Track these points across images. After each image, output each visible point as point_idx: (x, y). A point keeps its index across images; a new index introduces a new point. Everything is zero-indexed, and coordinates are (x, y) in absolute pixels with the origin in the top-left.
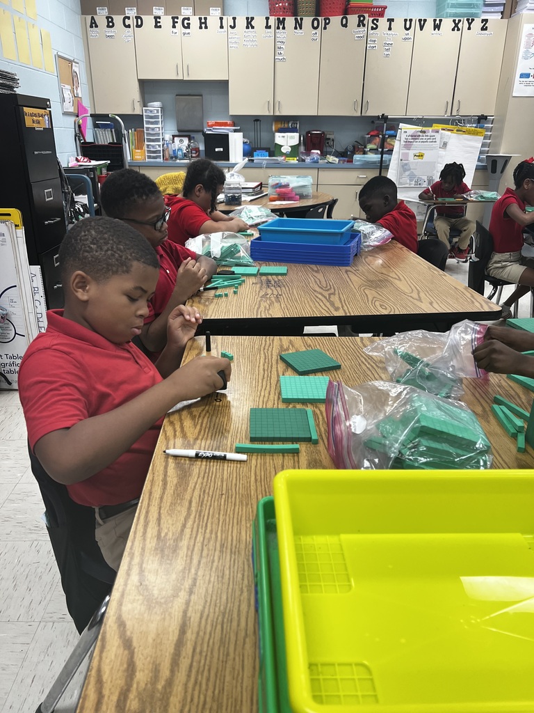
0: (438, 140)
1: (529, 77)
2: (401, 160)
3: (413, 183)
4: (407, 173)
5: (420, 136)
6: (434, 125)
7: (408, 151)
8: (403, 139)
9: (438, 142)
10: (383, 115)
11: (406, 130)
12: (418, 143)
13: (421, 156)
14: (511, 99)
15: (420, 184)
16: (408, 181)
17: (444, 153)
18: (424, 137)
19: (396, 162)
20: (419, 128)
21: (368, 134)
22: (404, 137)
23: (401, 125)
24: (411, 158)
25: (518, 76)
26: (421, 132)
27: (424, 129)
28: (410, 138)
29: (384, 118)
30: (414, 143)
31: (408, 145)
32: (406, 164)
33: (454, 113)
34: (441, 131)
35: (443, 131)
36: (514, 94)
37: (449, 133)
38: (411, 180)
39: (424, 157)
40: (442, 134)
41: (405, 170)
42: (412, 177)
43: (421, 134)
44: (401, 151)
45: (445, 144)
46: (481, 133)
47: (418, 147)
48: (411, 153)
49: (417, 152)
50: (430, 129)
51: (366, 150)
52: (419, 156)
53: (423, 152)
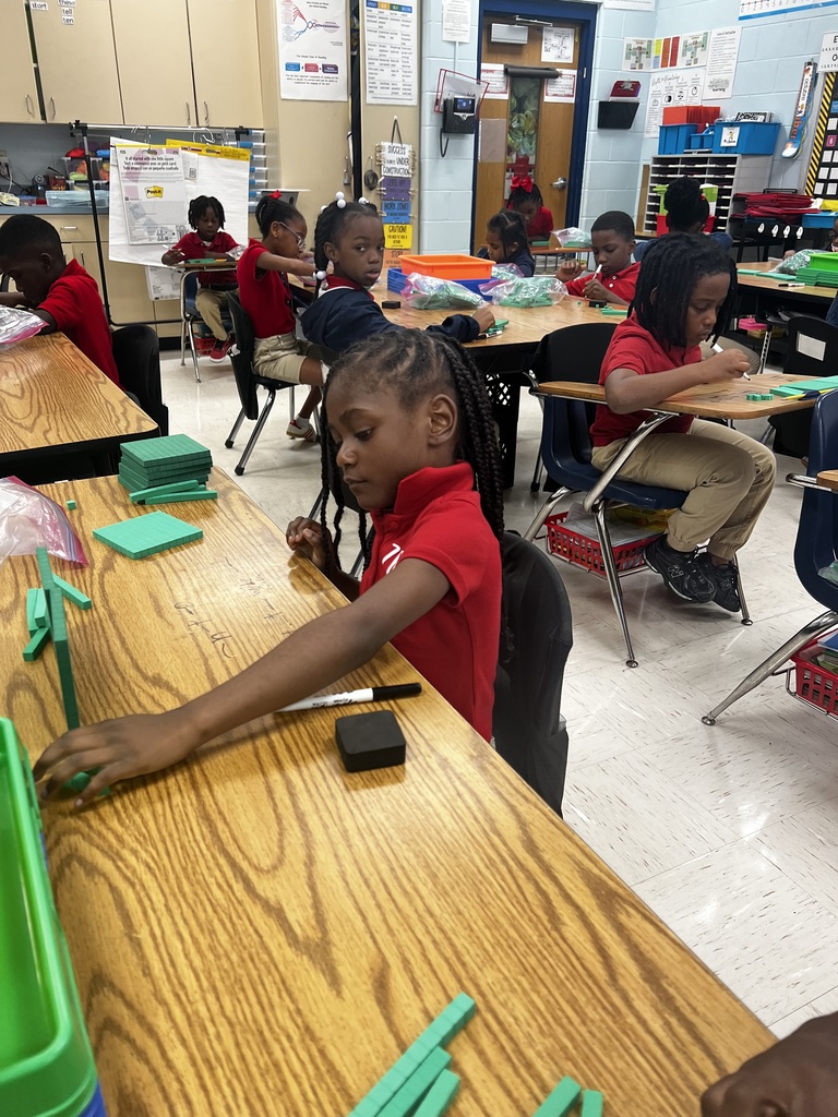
0: (180, 164)
1: (299, 70)
2: (127, 199)
3: (155, 236)
4: (142, 220)
5: (148, 159)
6: (168, 140)
7: (134, 184)
8: (122, 164)
9: (181, 170)
10: (77, 122)
11: (123, 150)
12: (148, 171)
13: (158, 192)
14: (280, 102)
15: (167, 239)
16: (146, 234)
17: (195, 187)
18: (157, 161)
19: (119, 202)
20: (145, 146)
21: (67, 156)
22: (122, 160)
23: (113, 140)
24: (142, 195)
25: (282, 67)
26: (149, 152)
27: (153, 147)
28: (133, 161)
29: (81, 128)
30: (142, 171)
31: (132, 174)
32: (136, 206)
33: (202, 122)
34: (182, 152)
35: (184, 152)
36: (284, 96)
37: (195, 155)
38: (151, 233)
39: (164, 192)
40: (183, 156)
41: (137, 216)
42: (150, 227)
43: (150, 156)
44: (123, 185)
45: (193, 173)
46: (244, 155)
47: (149, 177)
48: (141, 187)
49: (150, 186)
50: (164, 148)
51: (69, 182)
52: (154, 192)
53: (158, 185)
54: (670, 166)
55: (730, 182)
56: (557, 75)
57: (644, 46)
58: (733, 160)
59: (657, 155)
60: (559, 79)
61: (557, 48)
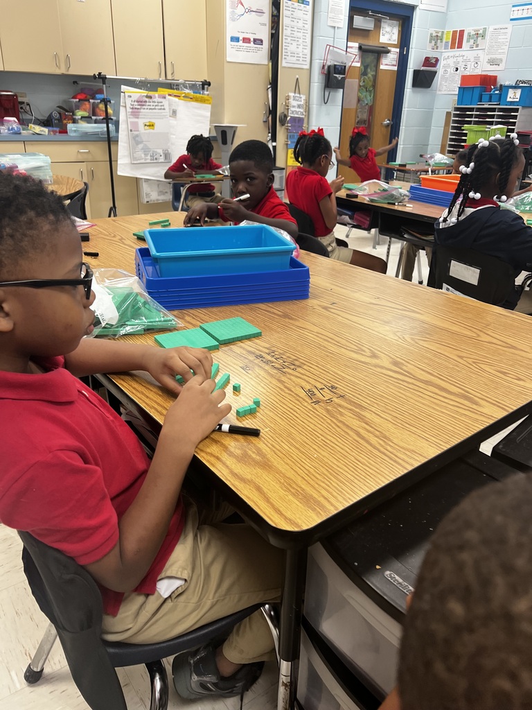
0: (166, 106)
1: (238, 41)
2: (131, 131)
3: (149, 157)
4: (141, 146)
5: (146, 102)
6: (159, 89)
7: (136, 120)
8: (128, 106)
9: (167, 110)
10: (100, 73)
11: (130, 95)
12: (145, 111)
13: (151, 126)
14: (226, 64)
15: (156, 159)
16: (143, 156)
17: (175, 122)
18: (152, 104)
19: (126, 133)
20: (144, 93)
21: (74, 98)
22: (129, 102)
23: (123, 88)
24: (141, 127)
25: (228, 39)
26: (147, 97)
27: (151, 93)
28: (136, 103)
29: (101, 78)
30: (142, 110)
31: (135, 113)
32: (137, 136)
33: (169, 77)
34: (168, 97)
35: (170, 97)
36: (228, 59)
37: (176, 99)
38: (146, 155)
39: (155, 126)
40: (169, 100)
41: (138, 143)
42: (146, 150)
43: (147, 100)
44: (129, 120)
45: (174, 112)
46: (208, 100)
47: (146, 115)
48: (141, 122)
49: (147, 121)
50: (156, 94)
51: (77, 117)
52: (149, 126)
53: (153, 121)
54: (468, 113)
55: (514, 124)
56: (388, 52)
57: (440, 35)
58: (516, 110)
59: (456, 106)
60: (389, 55)
61: (389, 34)
